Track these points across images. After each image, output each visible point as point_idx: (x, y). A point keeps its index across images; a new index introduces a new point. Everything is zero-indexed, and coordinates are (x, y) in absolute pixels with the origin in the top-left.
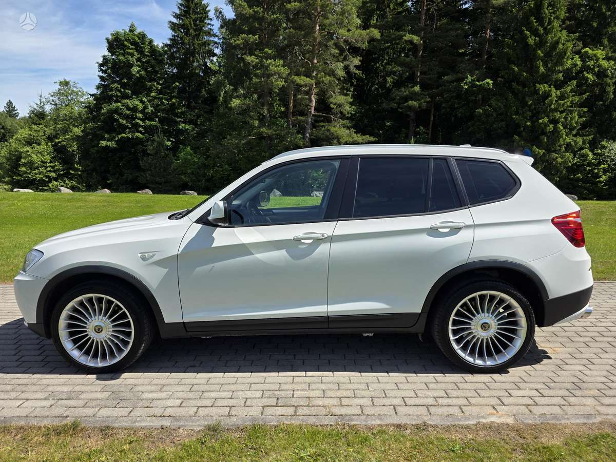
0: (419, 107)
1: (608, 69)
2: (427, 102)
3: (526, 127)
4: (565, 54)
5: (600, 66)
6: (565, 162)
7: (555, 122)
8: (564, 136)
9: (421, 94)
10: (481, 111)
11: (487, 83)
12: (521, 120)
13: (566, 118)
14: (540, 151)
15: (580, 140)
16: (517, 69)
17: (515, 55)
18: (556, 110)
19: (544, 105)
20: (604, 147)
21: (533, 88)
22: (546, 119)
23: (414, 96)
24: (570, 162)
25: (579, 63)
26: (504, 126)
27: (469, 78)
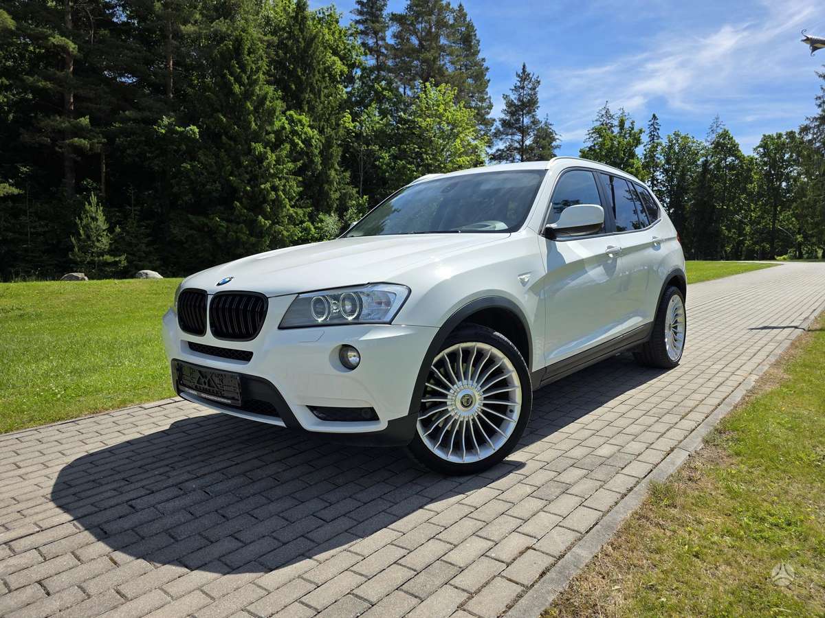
0: (91, 149)
1: (313, 138)
2: (103, 144)
3: (245, 192)
4: (275, 112)
5: (306, 133)
6: (291, 235)
7: (274, 188)
8: (288, 206)
9: (91, 130)
10: (189, 167)
11: (191, 130)
12: (239, 183)
13: (284, 186)
14: (266, 222)
15: (300, 211)
16: (225, 120)
17: (218, 102)
18: (274, 176)
19: (260, 168)
20: (322, 221)
21: (246, 147)
22: (268, 185)
23: (79, 132)
24: (296, 235)
25: (287, 126)
26: (219, 188)
27: (166, 120)
